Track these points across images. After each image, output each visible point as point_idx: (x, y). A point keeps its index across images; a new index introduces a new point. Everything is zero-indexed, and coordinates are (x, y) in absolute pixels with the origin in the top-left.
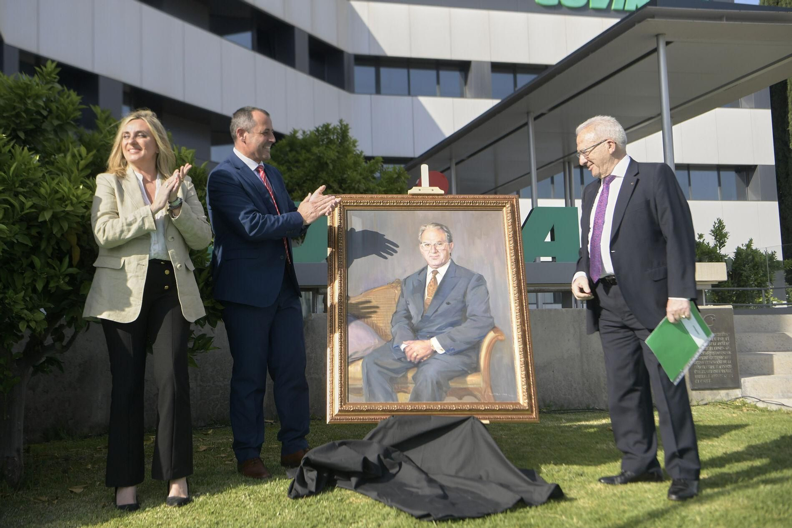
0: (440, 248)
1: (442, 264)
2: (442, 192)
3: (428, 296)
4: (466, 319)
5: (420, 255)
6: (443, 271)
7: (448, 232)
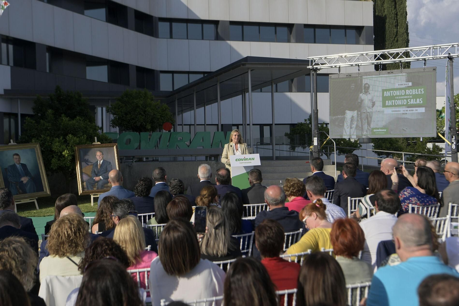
0: (100, 156)
1: (101, 160)
2: (100, 143)
3: (99, 167)
4: (107, 172)
5: (97, 158)
6: (102, 161)
7: (102, 153)
